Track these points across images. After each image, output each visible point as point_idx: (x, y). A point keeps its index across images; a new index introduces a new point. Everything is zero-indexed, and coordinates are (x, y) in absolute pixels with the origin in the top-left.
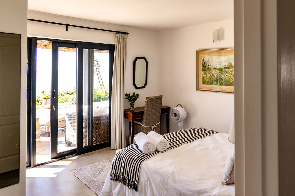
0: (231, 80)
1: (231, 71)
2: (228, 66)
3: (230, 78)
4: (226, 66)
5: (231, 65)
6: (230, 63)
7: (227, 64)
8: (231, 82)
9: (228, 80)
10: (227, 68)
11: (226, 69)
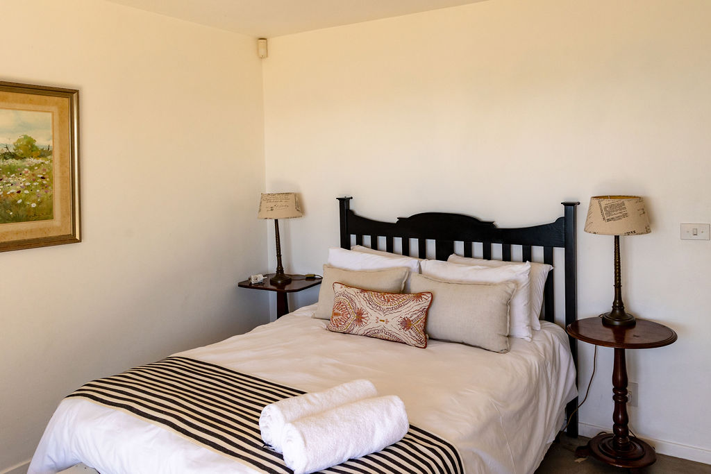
0: (34, 197)
1: (31, 168)
2: (18, 148)
3: (27, 192)
4: (12, 150)
5: (33, 146)
6: (26, 137)
7: (15, 140)
8: (34, 205)
9: (20, 201)
10: (13, 156)
11: (11, 161)
